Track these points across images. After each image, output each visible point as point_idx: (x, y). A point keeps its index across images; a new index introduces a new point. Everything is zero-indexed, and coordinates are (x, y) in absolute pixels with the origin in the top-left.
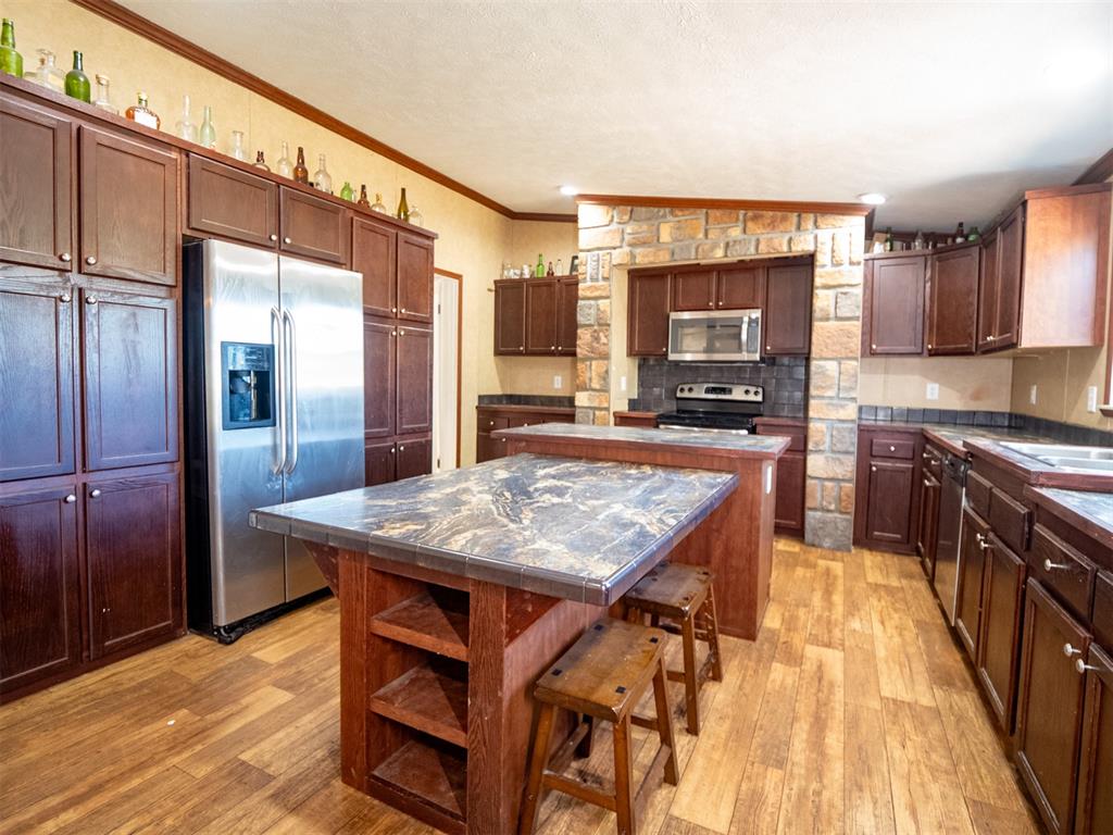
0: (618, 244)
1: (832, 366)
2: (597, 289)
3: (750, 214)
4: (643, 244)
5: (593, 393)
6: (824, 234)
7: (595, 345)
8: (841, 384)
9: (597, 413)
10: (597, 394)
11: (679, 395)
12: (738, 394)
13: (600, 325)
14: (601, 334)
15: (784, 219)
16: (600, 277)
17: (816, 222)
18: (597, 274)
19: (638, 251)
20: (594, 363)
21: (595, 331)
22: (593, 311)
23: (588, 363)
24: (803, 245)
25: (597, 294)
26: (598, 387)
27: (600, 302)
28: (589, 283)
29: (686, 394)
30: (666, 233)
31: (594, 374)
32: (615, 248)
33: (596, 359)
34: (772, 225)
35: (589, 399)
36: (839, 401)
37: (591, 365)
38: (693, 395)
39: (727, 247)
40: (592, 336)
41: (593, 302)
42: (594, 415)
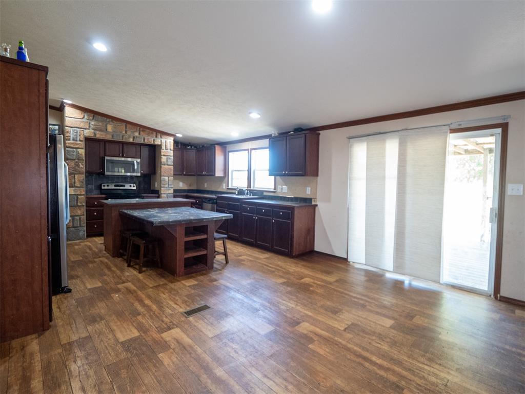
0: (88, 128)
1: (167, 178)
2: (77, 144)
3: (141, 129)
4: (101, 130)
5: (76, 189)
6: (163, 141)
7: (77, 168)
8: (169, 183)
9: (79, 197)
10: (79, 189)
11: (103, 188)
12: (127, 187)
13: (78, 159)
14: (80, 164)
15: (152, 133)
16: (78, 139)
17: (161, 136)
18: (77, 138)
19: (97, 132)
20: (76, 176)
21: (76, 162)
22: (75, 153)
23: (73, 175)
24: (158, 142)
25: (77, 146)
26: (79, 186)
27: (79, 150)
28: (72, 141)
29: (106, 188)
30: (110, 128)
31: (76, 181)
32: (85, 129)
33: (77, 174)
34: (149, 134)
35: (74, 191)
36: (169, 188)
37: (74, 176)
38: (109, 188)
39: (134, 138)
40: (75, 164)
41: (75, 150)
42: (77, 197)
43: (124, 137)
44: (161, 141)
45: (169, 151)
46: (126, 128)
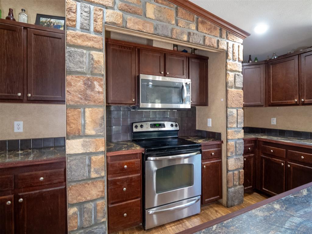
0: (111, 5)
1: (235, 111)
2: (90, 39)
3: (200, 19)
4: (135, 13)
5: (87, 140)
6: (230, 44)
7: (89, 92)
8: (238, 120)
9: (93, 158)
10: (93, 140)
11: (135, 130)
12: (167, 127)
13: (92, 73)
14: (96, 83)
15: (215, 29)
16: (92, 29)
17: (227, 35)
18: (89, 25)
19: (128, 17)
20: (87, 110)
21: (88, 79)
22: (85, 60)
23: (82, 110)
24: (223, 46)
25: (90, 44)
26: (93, 133)
27: (93, 52)
28: (79, 32)
29: (139, 129)
30: (151, 11)
31: (88, 120)
32: (107, 8)
33: (89, 107)
34: (210, 30)
35: (83, 146)
36: (238, 130)
37: (84, 112)
38: (144, 129)
39: (189, 34)
40: (85, 84)
41: (85, 51)
42: (90, 159)
43: (174, 31)
44: (228, 43)
45: (237, 62)
46: (177, 15)
